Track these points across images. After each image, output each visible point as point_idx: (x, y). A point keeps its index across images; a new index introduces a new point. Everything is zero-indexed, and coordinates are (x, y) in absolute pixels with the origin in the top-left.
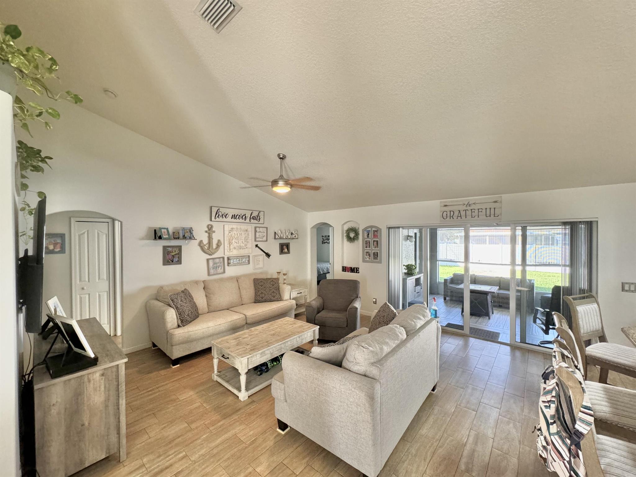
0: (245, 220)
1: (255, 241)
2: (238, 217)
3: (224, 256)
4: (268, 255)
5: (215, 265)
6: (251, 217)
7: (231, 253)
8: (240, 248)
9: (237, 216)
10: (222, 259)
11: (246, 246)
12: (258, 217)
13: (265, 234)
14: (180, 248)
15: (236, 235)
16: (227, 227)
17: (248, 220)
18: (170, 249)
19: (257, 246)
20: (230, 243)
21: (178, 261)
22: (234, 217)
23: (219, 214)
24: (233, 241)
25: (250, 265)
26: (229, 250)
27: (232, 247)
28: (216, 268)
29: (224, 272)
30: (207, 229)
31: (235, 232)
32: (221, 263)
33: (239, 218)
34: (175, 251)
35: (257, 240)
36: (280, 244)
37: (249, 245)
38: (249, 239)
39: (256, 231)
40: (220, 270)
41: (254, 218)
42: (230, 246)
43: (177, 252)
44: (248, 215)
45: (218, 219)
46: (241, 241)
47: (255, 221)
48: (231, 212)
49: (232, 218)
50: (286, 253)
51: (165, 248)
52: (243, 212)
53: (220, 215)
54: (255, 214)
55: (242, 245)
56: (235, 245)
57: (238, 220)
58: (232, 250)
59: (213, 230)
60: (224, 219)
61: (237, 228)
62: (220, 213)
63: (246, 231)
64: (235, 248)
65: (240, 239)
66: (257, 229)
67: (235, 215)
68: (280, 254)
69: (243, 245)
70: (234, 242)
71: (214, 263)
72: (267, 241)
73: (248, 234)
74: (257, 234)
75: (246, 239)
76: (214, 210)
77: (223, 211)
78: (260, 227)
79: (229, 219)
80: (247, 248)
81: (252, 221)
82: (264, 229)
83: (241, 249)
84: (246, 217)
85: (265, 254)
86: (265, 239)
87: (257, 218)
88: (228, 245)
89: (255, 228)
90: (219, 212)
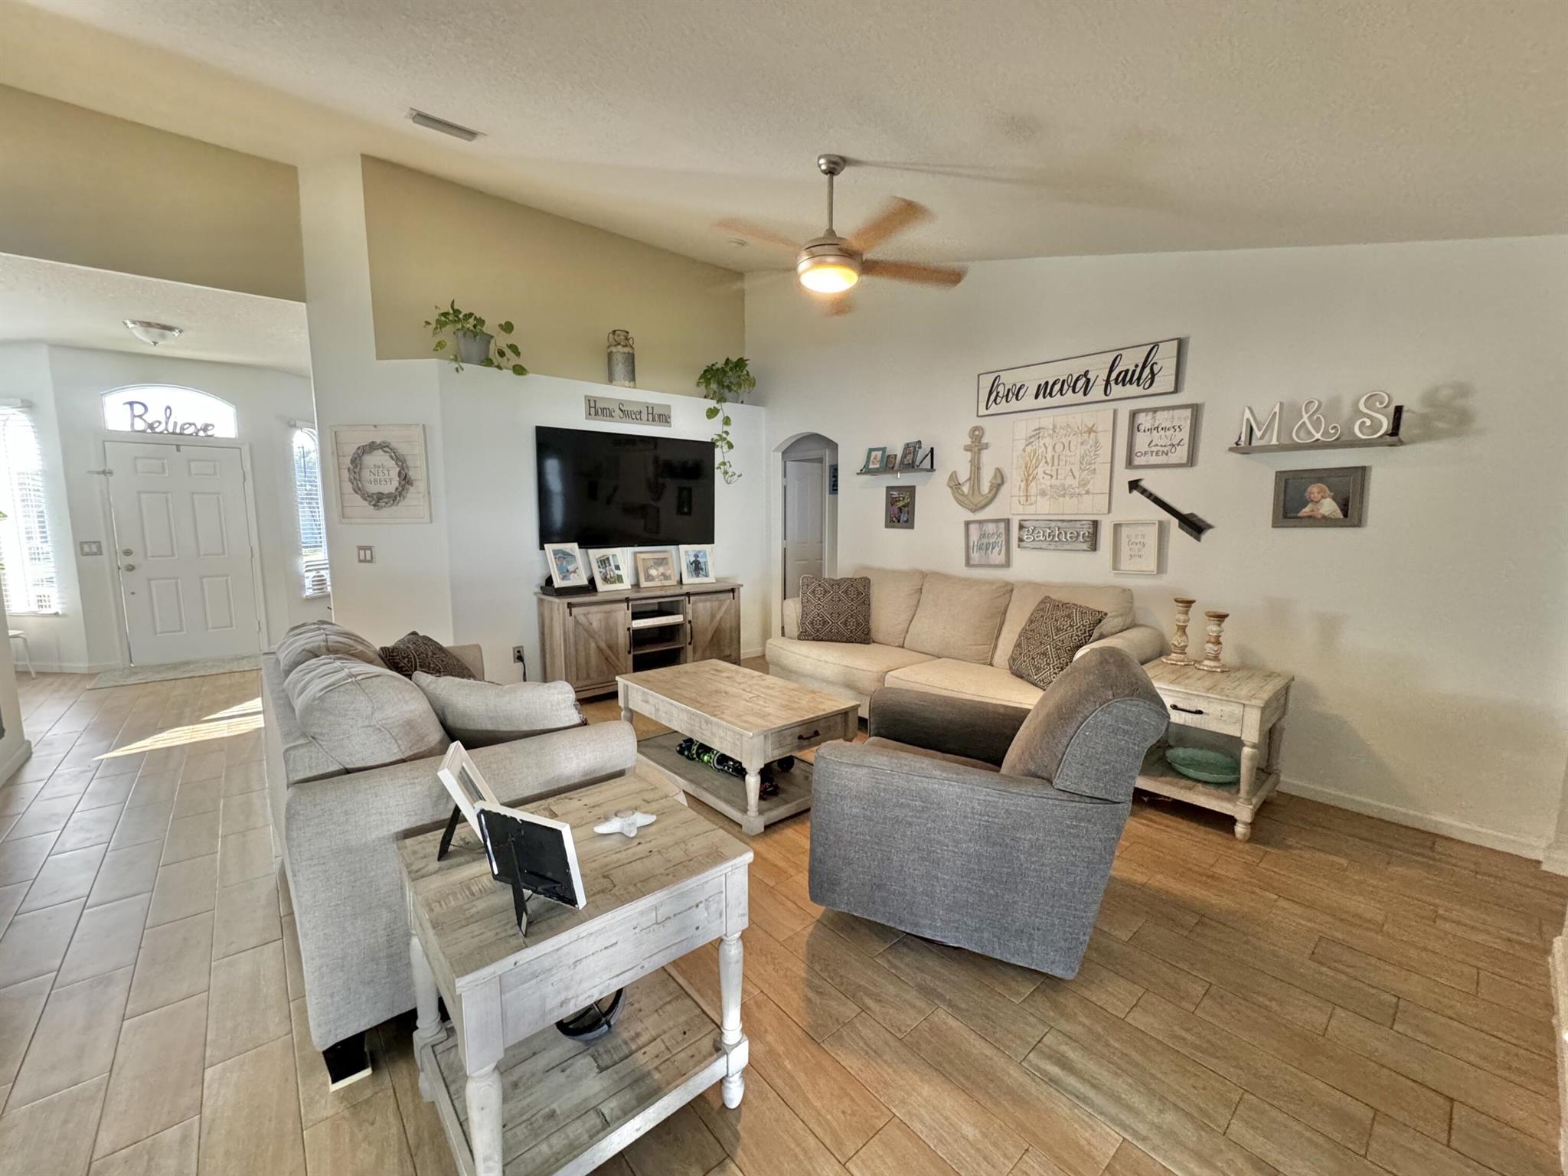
0: (1085, 394)
1: (1130, 464)
2: (1057, 387)
3: (1010, 517)
4: (1194, 526)
5: (985, 541)
6: (1114, 376)
7: (1031, 509)
8: (1064, 492)
9: (1054, 384)
10: (1002, 525)
11: (1085, 485)
12: (1147, 371)
13: (1185, 435)
14: (911, 490)
15: (1050, 449)
16: (1023, 426)
17: (1097, 392)
18: (895, 494)
19: (1134, 485)
20: (1028, 479)
21: (907, 521)
22: (1044, 390)
23: (998, 393)
24: (1040, 470)
25: (1099, 553)
26: (1023, 499)
27: (1033, 489)
28: (987, 549)
29: (1007, 564)
30: (968, 441)
31: (1048, 441)
32: (998, 536)
33: (1061, 389)
34: (904, 498)
35: (1137, 461)
36: (1279, 474)
37: (1100, 483)
38: (1098, 460)
39: (1133, 428)
40: (997, 557)
41: (1125, 379)
42: (1027, 485)
43: (906, 501)
44: (1099, 374)
45: (994, 409)
46: (1068, 468)
47: (1132, 390)
48: (1033, 378)
49: (1037, 397)
50: (1326, 522)
51: (889, 489)
52: (1076, 368)
53: (1001, 395)
54: (1130, 361)
55: (1070, 481)
56: (1046, 482)
57: (1058, 399)
58: (1033, 499)
59: (984, 440)
60: (1014, 405)
61: (1054, 427)
62: (1001, 389)
63: (1090, 431)
64: (1043, 493)
65: (1062, 463)
66: (1144, 420)
67: (1047, 383)
68: (1275, 525)
69: (1075, 483)
70: (1041, 475)
71: (983, 535)
72: (1191, 461)
73: (1097, 442)
74: (1142, 440)
75: (1087, 464)
76: (987, 382)
77: (1009, 379)
78: (1155, 410)
79: (1028, 401)
80: (1088, 492)
81: (1117, 390)
82: (1177, 413)
83: (1064, 496)
84: (1088, 380)
85: (1175, 521)
86: (1181, 454)
87: (1143, 374)
88: (1023, 485)
89: (1134, 414)
90: (998, 386)
